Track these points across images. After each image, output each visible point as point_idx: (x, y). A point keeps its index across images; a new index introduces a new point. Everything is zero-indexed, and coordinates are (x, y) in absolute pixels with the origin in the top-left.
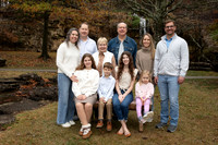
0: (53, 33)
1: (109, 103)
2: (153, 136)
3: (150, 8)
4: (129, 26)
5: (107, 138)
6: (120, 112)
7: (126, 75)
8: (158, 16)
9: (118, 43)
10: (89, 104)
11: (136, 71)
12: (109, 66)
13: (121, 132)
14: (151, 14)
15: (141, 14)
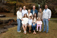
0: (17, 9)
1: (31, 26)
2: (42, 34)
3: (41, 2)
4: (36, 7)
5: (30, 34)
6: (33, 28)
7: (35, 19)
8: (43, 4)
9: (33, 11)
10: (26, 26)
11: (37, 18)
12: (31, 17)
13: (34, 33)
14: (41, 4)
15: (39, 4)
